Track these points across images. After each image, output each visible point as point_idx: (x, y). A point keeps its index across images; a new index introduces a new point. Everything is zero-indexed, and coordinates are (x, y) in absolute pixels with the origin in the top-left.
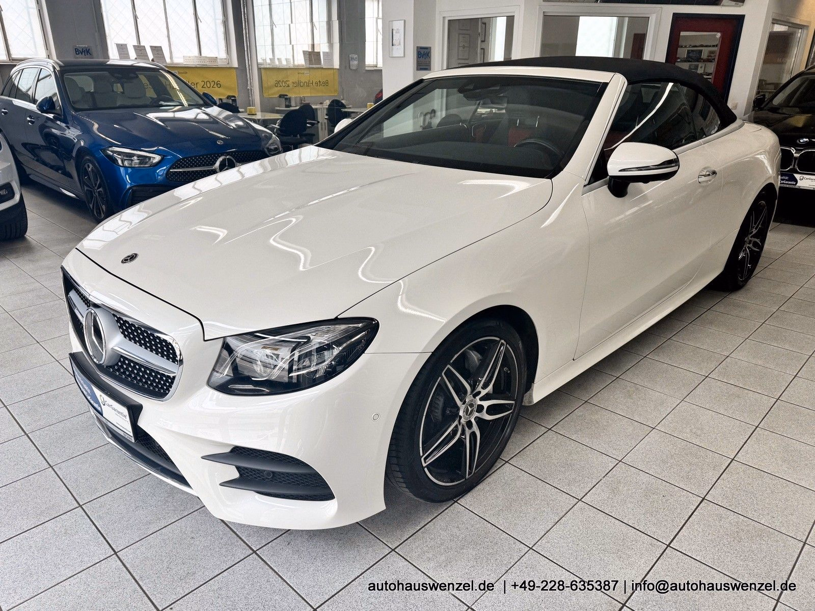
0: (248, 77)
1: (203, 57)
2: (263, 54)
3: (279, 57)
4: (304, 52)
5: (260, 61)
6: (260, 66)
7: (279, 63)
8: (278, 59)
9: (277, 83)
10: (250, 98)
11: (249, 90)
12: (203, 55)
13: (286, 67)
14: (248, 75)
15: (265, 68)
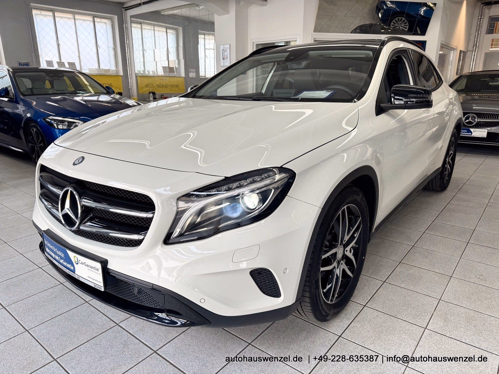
0: (129, 81)
1: (101, 69)
2: (138, 67)
3: (148, 70)
4: (163, 67)
5: (137, 72)
6: (136, 75)
7: (148, 73)
9: (147, 86)
10: (131, 94)
11: (130, 89)
12: (101, 67)
13: (152, 76)
14: (129, 80)
15: (140, 76)
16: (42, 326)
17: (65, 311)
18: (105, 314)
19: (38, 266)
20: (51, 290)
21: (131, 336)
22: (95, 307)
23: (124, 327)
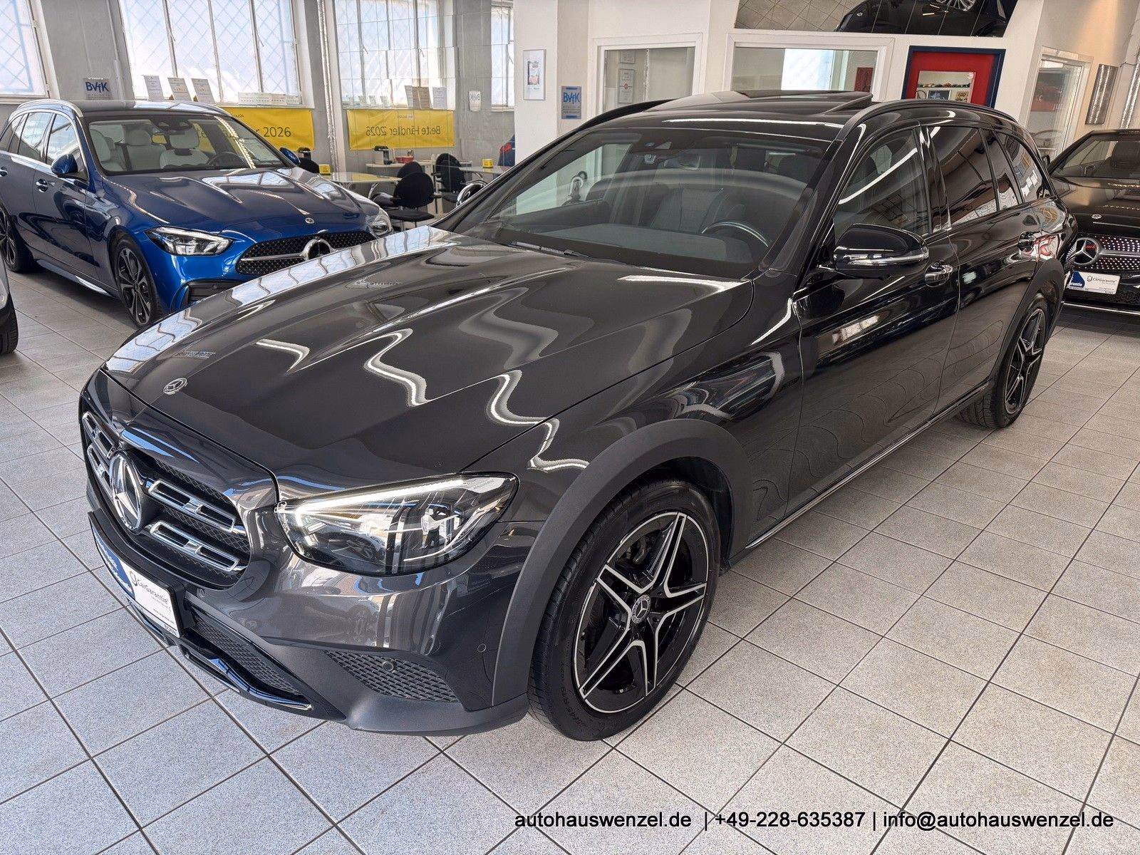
0: (329, 122)
1: (267, 94)
2: (350, 89)
3: (372, 95)
4: (406, 87)
5: (345, 99)
6: (345, 106)
7: (373, 103)
8: (370, 97)
9: (370, 131)
10: (331, 151)
11: (329, 140)
12: (267, 90)
13: (381, 108)
14: (329, 119)
15: (352, 110)
16: (78, 692)
17: (123, 665)
18: (194, 675)
19: (86, 567)
20: (104, 619)
21: (232, 721)
22: (179, 660)
23: (222, 704)
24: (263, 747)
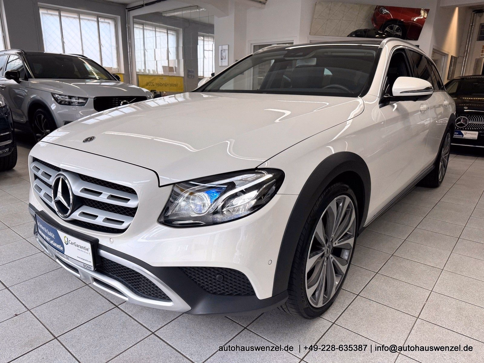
2: (139, 67)
3: (149, 69)
4: (163, 66)
6: (137, 73)
7: (149, 72)
8: (148, 70)
9: (147, 84)
13: (153, 75)
14: (130, 77)
15: (140, 75)
16: (44, 306)
17: (66, 293)
18: (105, 296)
19: (40, 250)
20: (53, 272)
21: (129, 317)
24: (150, 329)
